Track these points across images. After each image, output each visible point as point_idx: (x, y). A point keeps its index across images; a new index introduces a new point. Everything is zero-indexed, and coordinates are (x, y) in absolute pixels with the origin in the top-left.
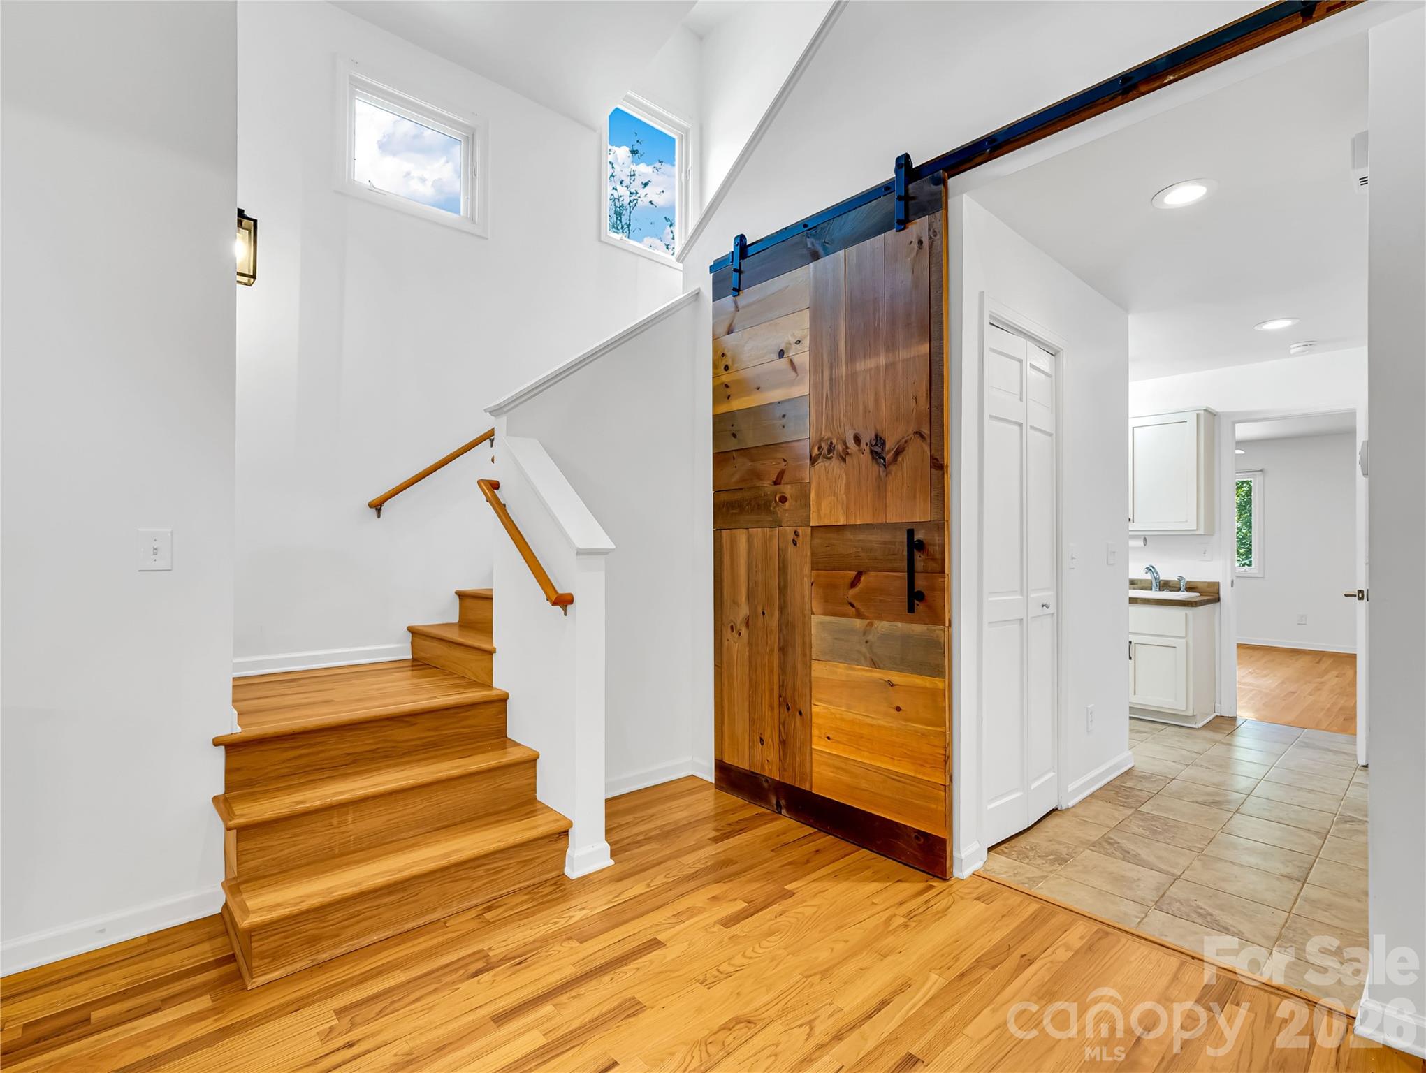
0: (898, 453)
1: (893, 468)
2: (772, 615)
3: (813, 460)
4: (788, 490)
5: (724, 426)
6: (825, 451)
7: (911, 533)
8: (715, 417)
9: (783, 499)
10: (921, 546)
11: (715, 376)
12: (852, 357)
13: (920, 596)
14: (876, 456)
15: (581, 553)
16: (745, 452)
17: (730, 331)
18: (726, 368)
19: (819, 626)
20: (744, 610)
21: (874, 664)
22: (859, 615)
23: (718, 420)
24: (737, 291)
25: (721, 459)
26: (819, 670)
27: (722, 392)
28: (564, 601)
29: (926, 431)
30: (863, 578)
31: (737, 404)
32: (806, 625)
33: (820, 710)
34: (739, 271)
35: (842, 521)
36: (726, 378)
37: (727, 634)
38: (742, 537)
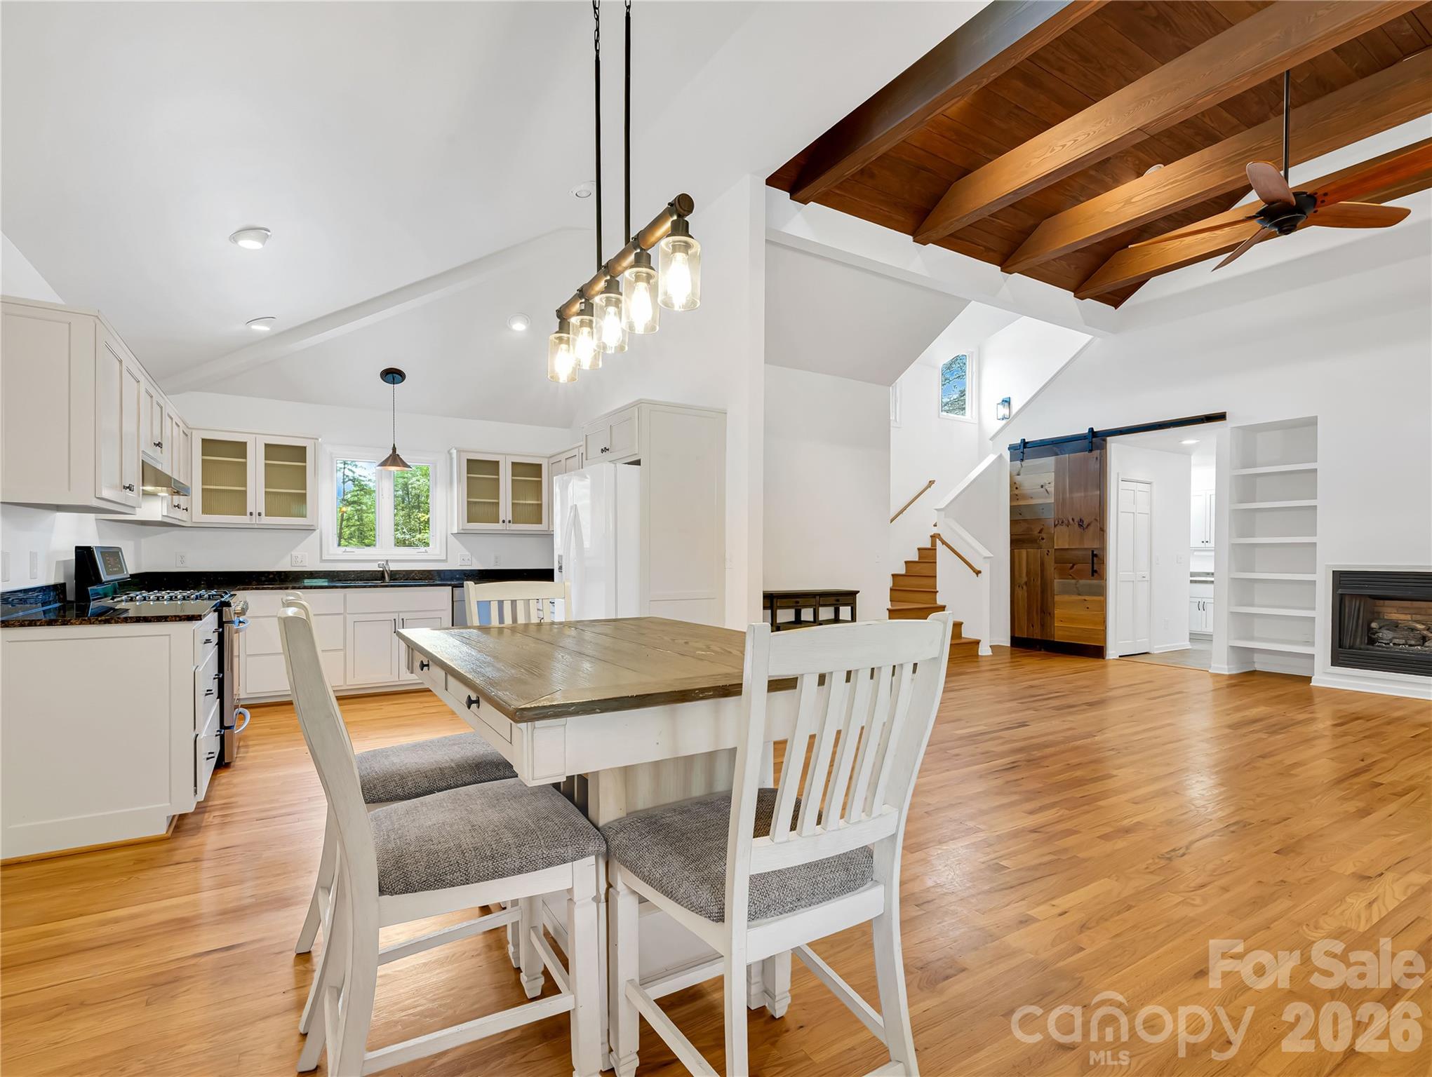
0: (1088, 525)
1: (1086, 530)
2: (1037, 580)
3: (1055, 526)
4: (1044, 535)
5: (1014, 510)
6: (1059, 523)
7: (1093, 551)
8: (1011, 506)
9: (1043, 539)
10: (1096, 555)
11: (1011, 491)
12: (1071, 491)
13: (1096, 571)
14: (1080, 526)
15: (985, 558)
16: (1025, 520)
17: (1018, 475)
18: (1017, 488)
19: (1057, 583)
20: (1024, 579)
21: (1079, 595)
22: (1074, 578)
23: (1012, 507)
24: (1022, 460)
25: (1013, 522)
26: (1057, 598)
27: (1014, 497)
28: (978, 573)
29: (1098, 519)
30: (1075, 567)
31: (1022, 503)
32: (1052, 582)
33: (1057, 612)
34: (1023, 453)
35: (1067, 547)
36: (1016, 492)
37: (1017, 588)
38: (1024, 552)
